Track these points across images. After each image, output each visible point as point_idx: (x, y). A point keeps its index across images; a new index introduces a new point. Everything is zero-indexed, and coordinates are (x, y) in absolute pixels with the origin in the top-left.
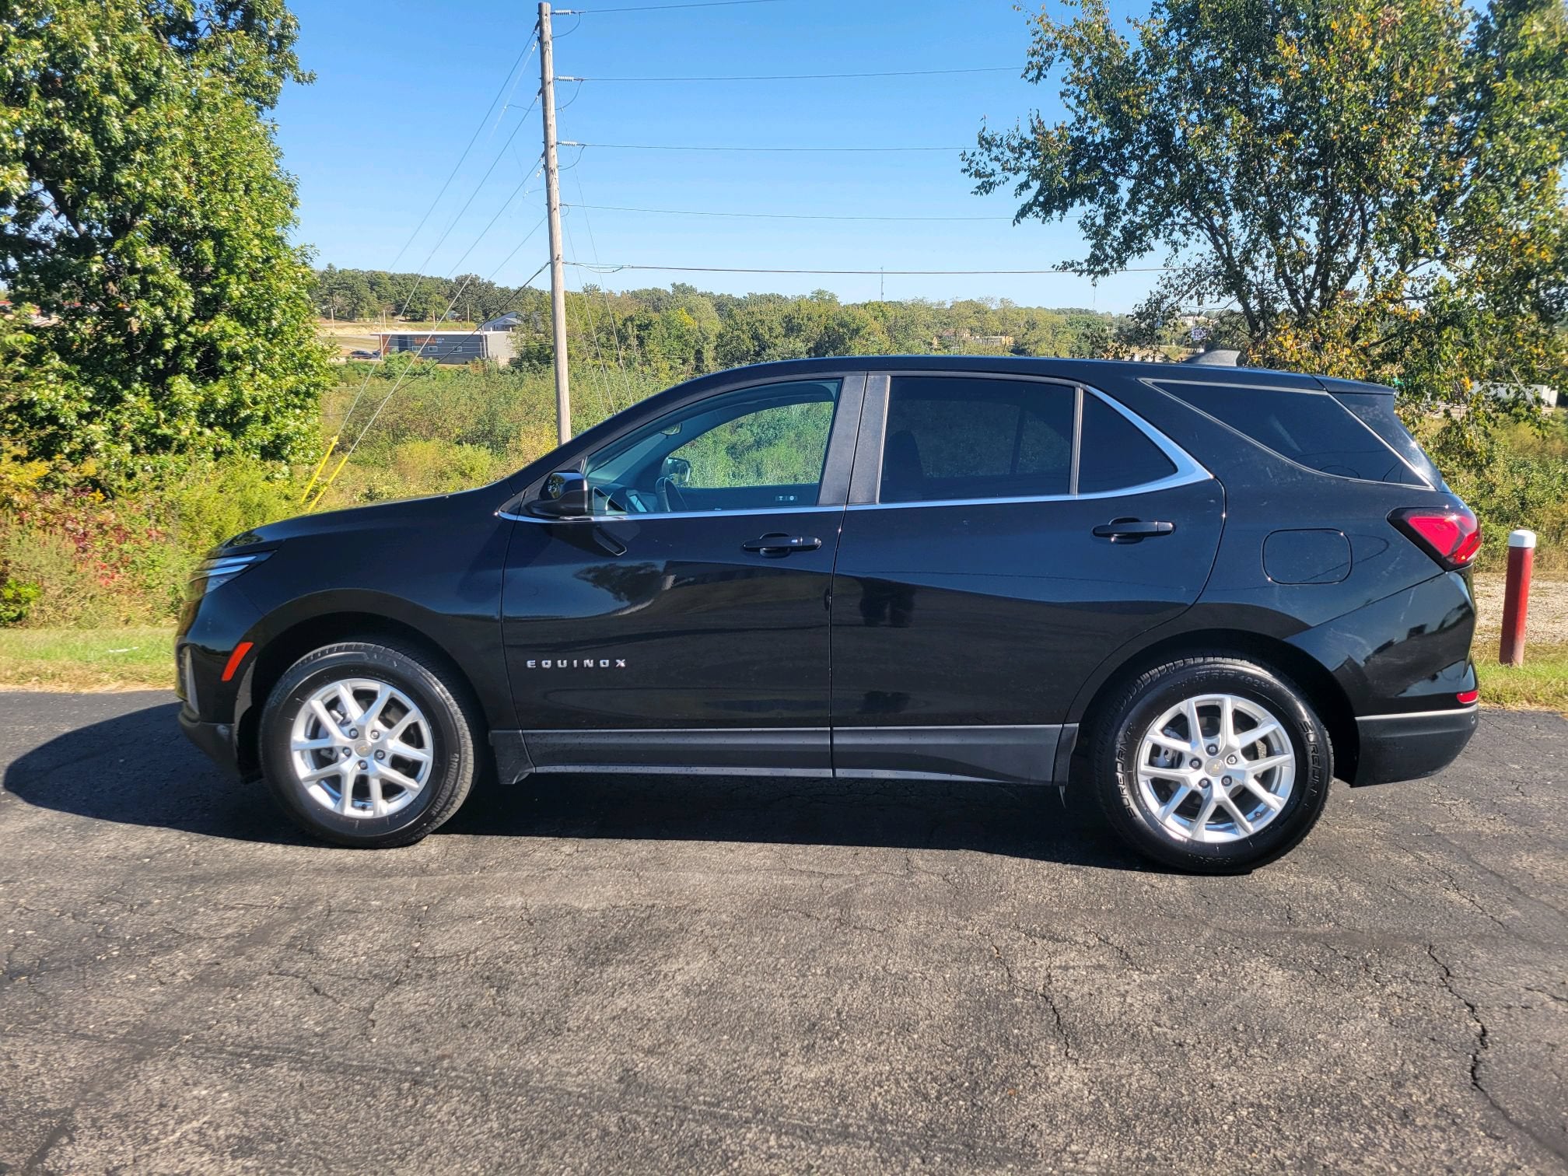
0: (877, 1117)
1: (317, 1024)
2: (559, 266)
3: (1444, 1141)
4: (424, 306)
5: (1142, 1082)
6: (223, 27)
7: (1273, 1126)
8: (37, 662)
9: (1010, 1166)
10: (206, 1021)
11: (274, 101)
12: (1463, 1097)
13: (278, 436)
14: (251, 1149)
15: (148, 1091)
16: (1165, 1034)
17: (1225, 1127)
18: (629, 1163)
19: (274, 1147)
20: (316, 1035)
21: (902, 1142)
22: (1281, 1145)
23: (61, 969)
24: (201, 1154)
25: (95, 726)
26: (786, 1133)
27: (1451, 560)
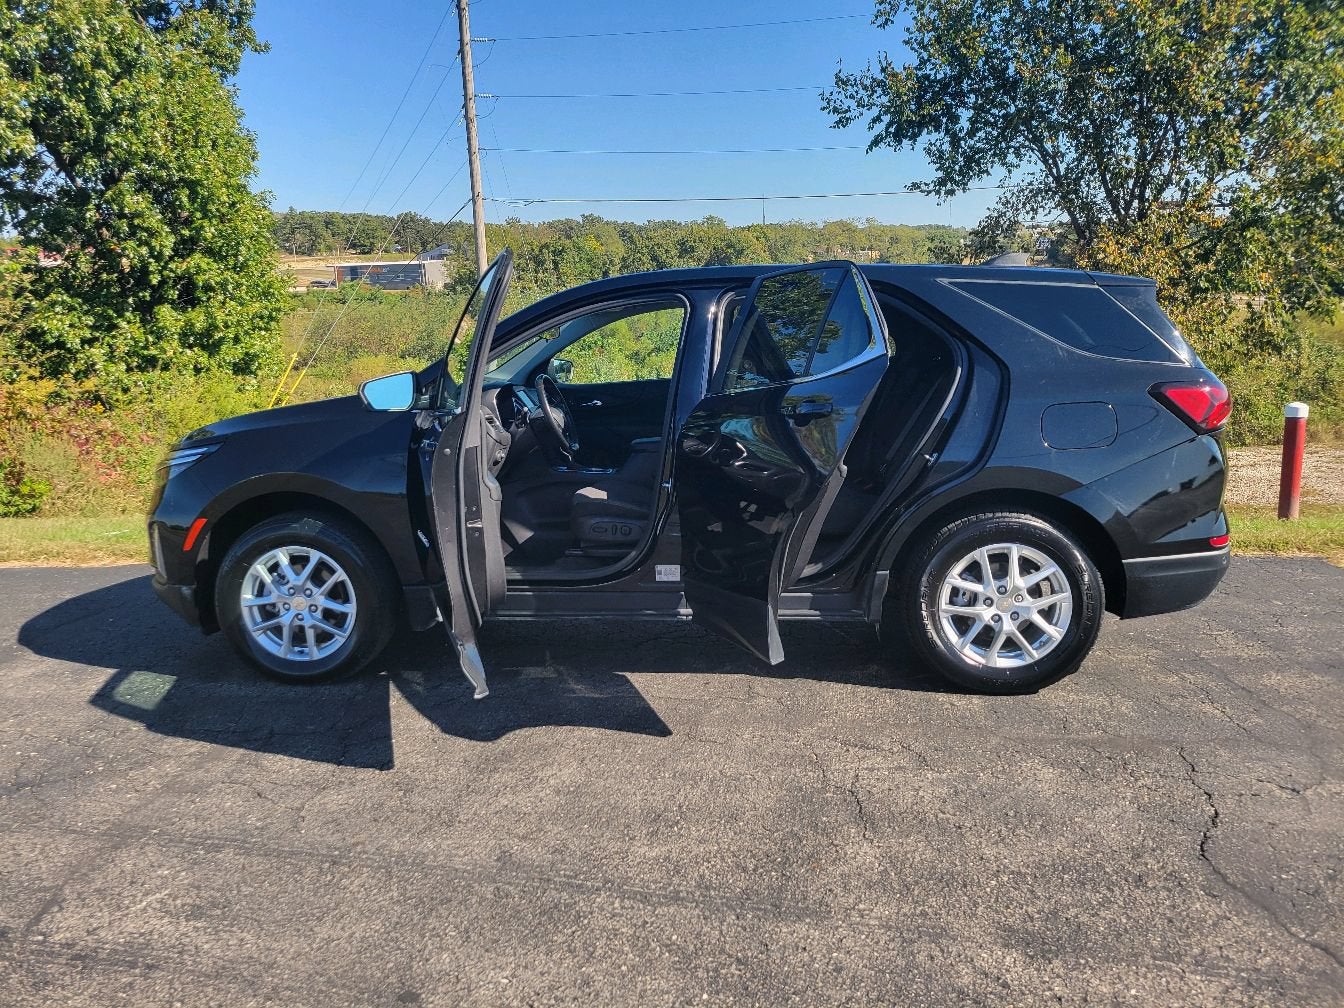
0: (703, 885)
1: (258, 820)
2: (480, 202)
3: (1169, 898)
4: (371, 240)
5: (924, 856)
6: (191, 7)
7: (1028, 889)
8: (45, 543)
9: (808, 920)
10: (170, 819)
11: (236, 69)
12: (1190, 864)
13: (247, 354)
14: (201, 914)
15: (123, 871)
16: (948, 819)
17: (988, 890)
18: (501, 922)
19: (219, 912)
20: (257, 828)
21: (722, 904)
22: (1032, 902)
23: (56, 782)
24: (162, 918)
25: (91, 593)
26: (628, 898)
27: (1203, 425)
